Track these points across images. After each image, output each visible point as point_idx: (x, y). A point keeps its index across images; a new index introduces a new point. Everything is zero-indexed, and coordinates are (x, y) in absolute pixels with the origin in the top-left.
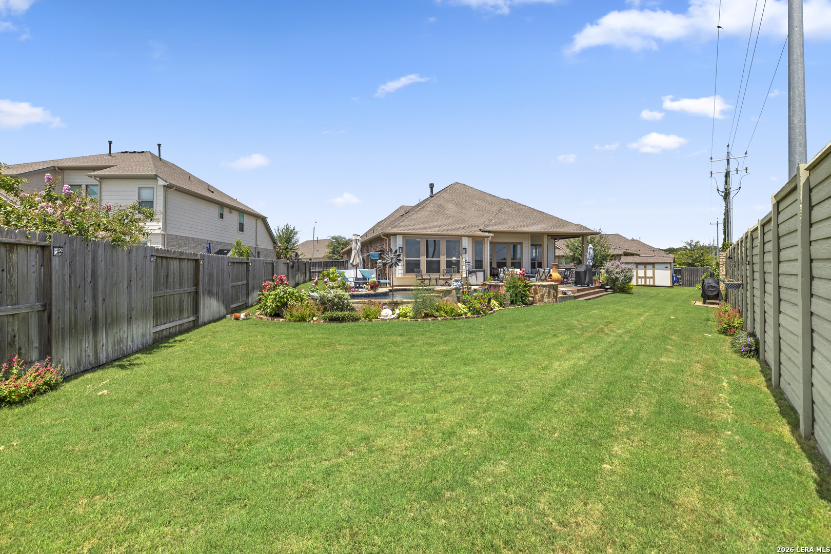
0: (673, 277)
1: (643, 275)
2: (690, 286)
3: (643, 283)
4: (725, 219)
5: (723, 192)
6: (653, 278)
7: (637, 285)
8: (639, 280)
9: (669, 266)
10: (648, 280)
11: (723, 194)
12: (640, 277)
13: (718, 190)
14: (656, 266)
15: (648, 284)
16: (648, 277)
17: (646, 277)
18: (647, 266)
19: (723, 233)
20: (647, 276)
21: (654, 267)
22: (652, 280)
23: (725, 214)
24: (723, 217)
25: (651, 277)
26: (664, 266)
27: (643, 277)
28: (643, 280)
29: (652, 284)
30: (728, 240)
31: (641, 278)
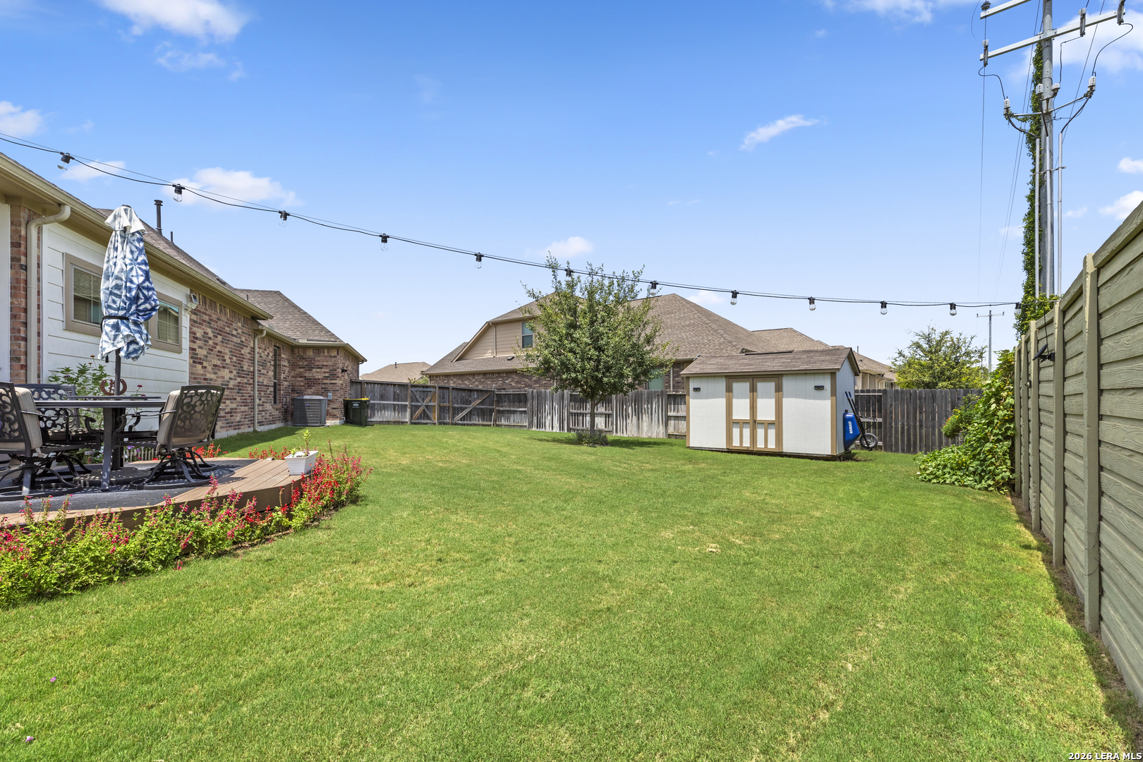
0: (845, 420)
1: (747, 417)
2: (909, 452)
3: (747, 444)
4: (1031, 214)
5: (1024, 119)
6: (777, 424)
7: (730, 451)
8: (736, 431)
9: (827, 383)
10: (760, 432)
11: (1027, 126)
12: (737, 422)
13: (1009, 115)
14: (787, 384)
15: (760, 445)
16: (762, 423)
17: (754, 423)
18: (761, 386)
19: (1021, 265)
20: (760, 418)
21: (779, 389)
22: (772, 433)
23: (1031, 198)
24: (1026, 207)
25: (771, 424)
26: (811, 383)
27: (745, 423)
28: (747, 432)
29: (772, 446)
30: (1043, 289)
31: (741, 424)
